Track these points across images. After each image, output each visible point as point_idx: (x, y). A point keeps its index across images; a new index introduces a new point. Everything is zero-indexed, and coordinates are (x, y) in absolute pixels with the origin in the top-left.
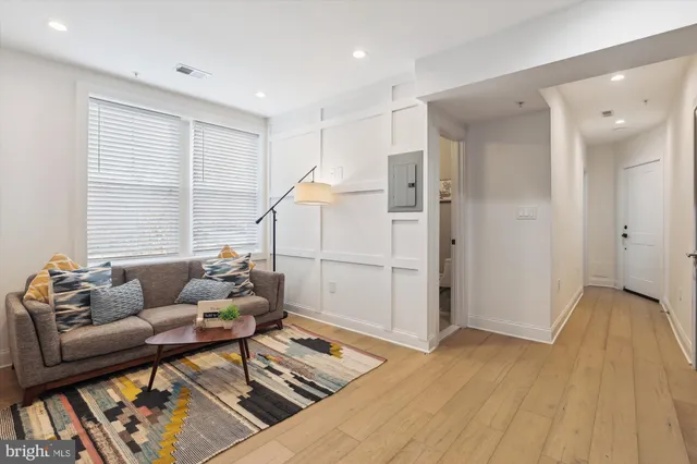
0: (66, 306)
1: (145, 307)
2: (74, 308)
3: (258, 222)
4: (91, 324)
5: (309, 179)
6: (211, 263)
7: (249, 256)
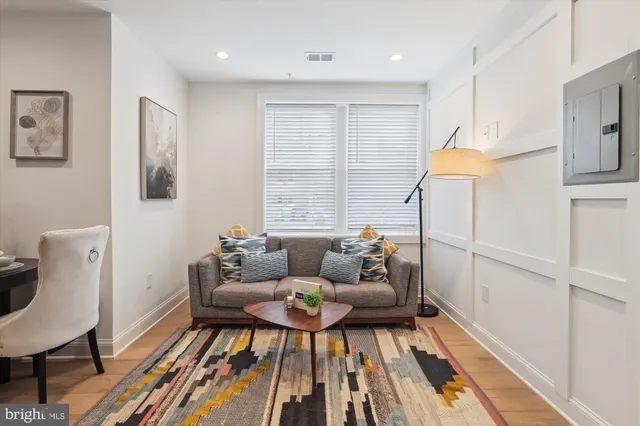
0: (226, 264)
1: (289, 275)
2: (231, 266)
3: (407, 202)
4: (239, 280)
5: (451, 145)
6: (348, 242)
7: (382, 239)
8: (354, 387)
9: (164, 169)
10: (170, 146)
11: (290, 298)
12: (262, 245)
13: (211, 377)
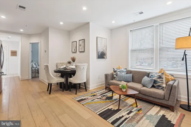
0: (114, 75)
4: (117, 80)
7: (163, 74)
8: (128, 114)
9: (103, 52)
10: (105, 46)
11: (120, 86)
12: (125, 72)
13: (100, 98)
